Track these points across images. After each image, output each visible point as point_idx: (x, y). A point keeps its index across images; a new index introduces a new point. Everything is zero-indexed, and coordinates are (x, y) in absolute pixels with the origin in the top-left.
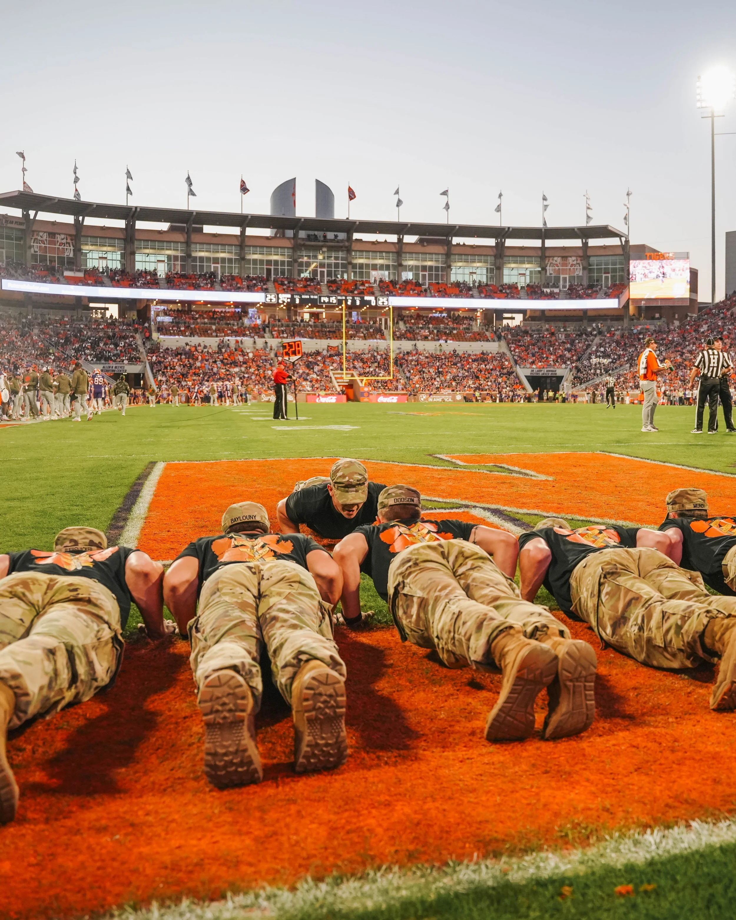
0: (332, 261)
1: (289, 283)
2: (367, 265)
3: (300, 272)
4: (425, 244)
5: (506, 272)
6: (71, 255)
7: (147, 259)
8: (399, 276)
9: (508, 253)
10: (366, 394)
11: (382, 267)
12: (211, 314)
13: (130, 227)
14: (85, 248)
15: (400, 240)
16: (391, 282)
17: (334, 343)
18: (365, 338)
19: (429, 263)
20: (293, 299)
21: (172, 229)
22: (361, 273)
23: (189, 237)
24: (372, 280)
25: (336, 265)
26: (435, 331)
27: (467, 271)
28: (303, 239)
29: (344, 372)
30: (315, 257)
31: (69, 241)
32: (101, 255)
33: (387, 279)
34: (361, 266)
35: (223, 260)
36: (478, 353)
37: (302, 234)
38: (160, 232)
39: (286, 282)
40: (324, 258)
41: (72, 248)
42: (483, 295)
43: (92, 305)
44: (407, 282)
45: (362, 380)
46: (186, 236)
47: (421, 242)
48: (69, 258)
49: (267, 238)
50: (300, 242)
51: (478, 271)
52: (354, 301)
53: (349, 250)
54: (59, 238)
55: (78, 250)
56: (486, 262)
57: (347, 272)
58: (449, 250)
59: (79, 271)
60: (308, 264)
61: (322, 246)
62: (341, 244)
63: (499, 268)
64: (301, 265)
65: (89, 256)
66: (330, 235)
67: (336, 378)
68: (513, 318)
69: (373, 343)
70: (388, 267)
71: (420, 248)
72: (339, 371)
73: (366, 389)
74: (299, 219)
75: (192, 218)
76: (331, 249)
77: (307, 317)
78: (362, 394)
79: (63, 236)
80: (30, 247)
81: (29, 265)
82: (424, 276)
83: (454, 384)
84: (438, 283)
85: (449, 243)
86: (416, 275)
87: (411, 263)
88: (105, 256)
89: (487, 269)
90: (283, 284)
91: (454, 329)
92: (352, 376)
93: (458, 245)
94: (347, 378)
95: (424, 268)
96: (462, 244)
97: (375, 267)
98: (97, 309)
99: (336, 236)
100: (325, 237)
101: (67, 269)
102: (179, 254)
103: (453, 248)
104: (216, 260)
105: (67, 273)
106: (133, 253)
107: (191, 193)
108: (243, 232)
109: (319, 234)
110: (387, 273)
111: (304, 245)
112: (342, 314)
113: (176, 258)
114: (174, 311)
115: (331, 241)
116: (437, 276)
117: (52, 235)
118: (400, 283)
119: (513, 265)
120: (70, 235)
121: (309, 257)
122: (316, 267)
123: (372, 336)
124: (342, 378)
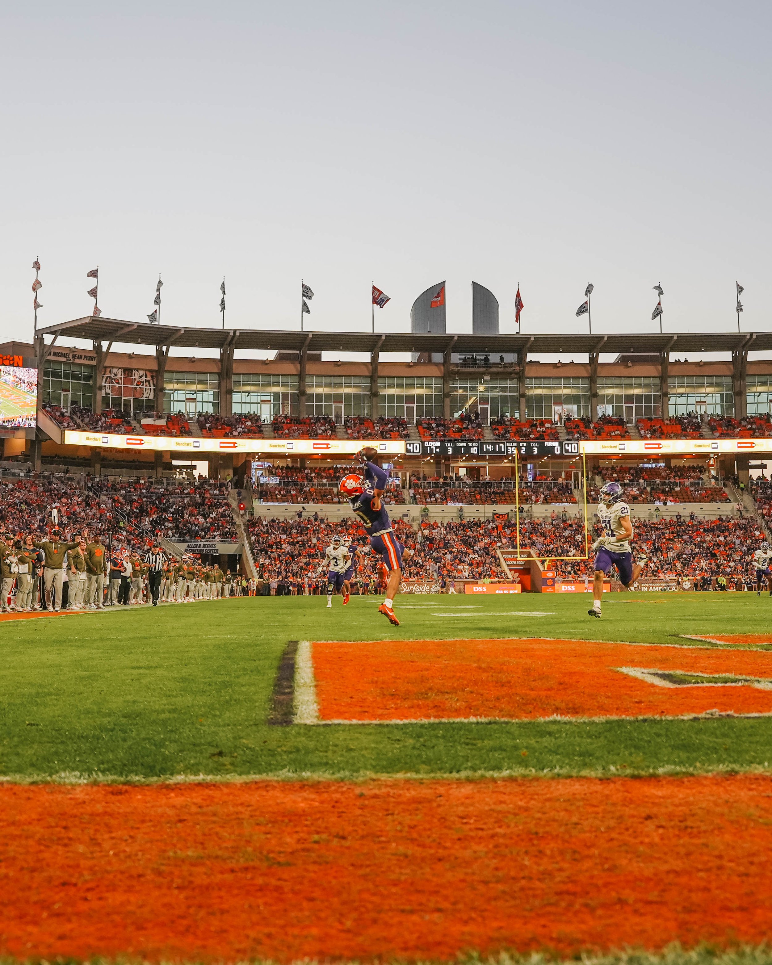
0: (498, 393)
1: (438, 426)
2: (548, 398)
3: (453, 410)
4: (630, 364)
5: (750, 399)
6: (151, 397)
7: (248, 399)
8: (594, 410)
9: (751, 370)
10: (549, 582)
11: (568, 400)
12: (331, 471)
13: (227, 358)
14: (169, 387)
15: (593, 360)
16: (582, 419)
17: (503, 509)
18: (546, 501)
19: (637, 391)
20: (443, 448)
21: (281, 358)
22: (539, 409)
23: (303, 368)
24: (556, 418)
25: (504, 399)
26: (649, 489)
27: (692, 400)
28: (456, 365)
29: (518, 550)
30: (474, 389)
31: (149, 378)
32: (188, 396)
33: (576, 416)
34: (539, 399)
35: (348, 397)
36: (713, 519)
37: (455, 358)
38: (264, 363)
39: (434, 425)
40: (486, 390)
41: (152, 387)
42: (717, 434)
43: (175, 462)
44: (606, 420)
45: (543, 562)
46: (298, 366)
47: (623, 361)
48: (148, 401)
49: (408, 365)
50: (452, 368)
51: (709, 400)
52: (529, 449)
53: (521, 377)
54: (136, 375)
55: (159, 390)
56: (719, 385)
57: (519, 408)
58: (665, 370)
59: (160, 417)
60: (464, 399)
61: (484, 374)
62: (510, 370)
63: (740, 394)
64: (454, 400)
65: (174, 397)
66: (494, 358)
67: (506, 560)
68: (764, 467)
69: (557, 508)
70: (576, 399)
71: (622, 371)
72: (510, 550)
73: (550, 575)
74: (451, 337)
75: (308, 341)
76: (495, 376)
77: (462, 472)
78: (544, 582)
79: (141, 373)
80: (100, 388)
81: (99, 412)
82: (629, 409)
83: (679, 565)
84: (650, 419)
85: (664, 361)
86: (618, 409)
87: (610, 391)
88: (194, 397)
89: (722, 395)
90: (429, 428)
91: (676, 484)
92: (529, 555)
93: (678, 362)
94: (521, 559)
95: (629, 398)
96: (682, 360)
97: (558, 400)
98: (182, 467)
99: (502, 358)
100: (486, 359)
101: (145, 416)
102: (289, 391)
103: (670, 367)
104: (338, 398)
105: (145, 421)
106: (230, 392)
107: (305, 309)
108: (375, 358)
109: (480, 356)
110: (575, 407)
111: (458, 373)
112: (513, 468)
113: (285, 396)
114: (282, 468)
115: (496, 365)
116: (648, 408)
117: (128, 371)
118: (595, 420)
119: (760, 389)
120: (151, 371)
121: (465, 389)
122: (475, 402)
123: (556, 499)
124: (515, 559)
